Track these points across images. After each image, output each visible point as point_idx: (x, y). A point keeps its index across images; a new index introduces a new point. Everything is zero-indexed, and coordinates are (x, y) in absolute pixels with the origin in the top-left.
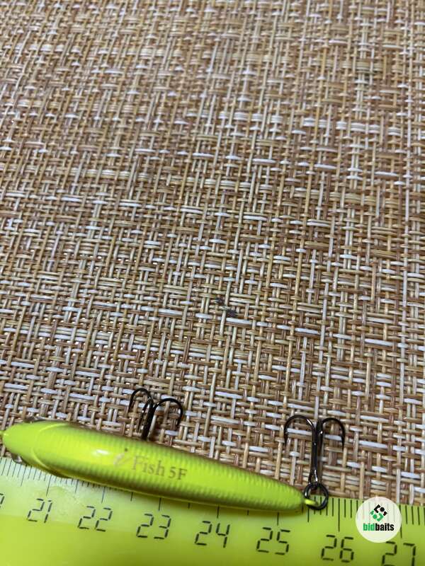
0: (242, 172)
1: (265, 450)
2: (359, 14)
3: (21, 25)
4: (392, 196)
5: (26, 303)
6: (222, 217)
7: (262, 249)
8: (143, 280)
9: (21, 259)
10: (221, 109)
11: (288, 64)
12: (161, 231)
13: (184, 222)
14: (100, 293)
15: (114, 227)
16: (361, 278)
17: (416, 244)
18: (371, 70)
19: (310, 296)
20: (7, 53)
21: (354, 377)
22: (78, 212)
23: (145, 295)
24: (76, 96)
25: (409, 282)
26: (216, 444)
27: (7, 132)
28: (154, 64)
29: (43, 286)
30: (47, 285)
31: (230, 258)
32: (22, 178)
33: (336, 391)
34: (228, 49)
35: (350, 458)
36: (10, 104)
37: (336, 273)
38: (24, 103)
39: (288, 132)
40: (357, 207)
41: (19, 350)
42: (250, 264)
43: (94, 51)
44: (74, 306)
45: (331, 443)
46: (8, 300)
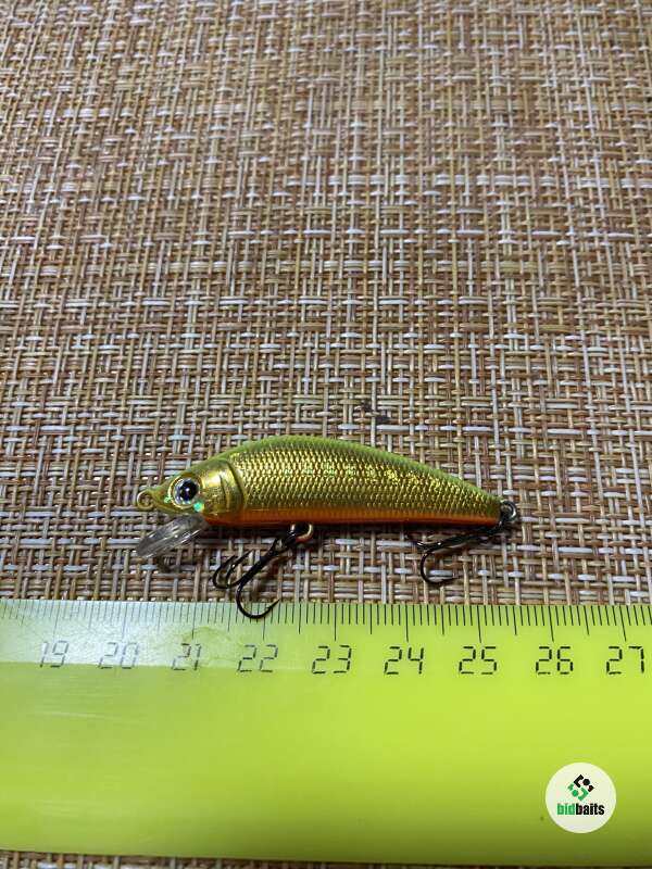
0: (369, 249)
1: (449, 573)
2: (485, 39)
3: (46, 86)
4: (555, 259)
5: (117, 437)
6: (352, 305)
7: (408, 339)
8: (265, 392)
9: (102, 383)
10: (330, 173)
11: (406, 110)
12: (279, 330)
13: (306, 317)
14: (214, 414)
15: (218, 332)
16: (533, 360)
17: (592, 313)
18: (510, 109)
19: (474, 388)
20: (34, 124)
21: (541, 475)
22: (167, 318)
23: (271, 410)
24: (138, 172)
25: (590, 358)
26: (387, 574)
27: (53, 226)
28: (234, 124)
29: (138, 415)
30: (142, 412)
31: (371, 354)
32: (85, 283)
33: (522, 494)
34: (327, 96)
35: (550, 569)
36: (50, 190)
37: (502, 358)
38: (68, 187)
39: (419, 194)
40: (516, 276)
41: (119, 497)
42: (396, 358)
43: (152, 112)
44: (184, 434)
45: (525, 555)
46: (93, 437)
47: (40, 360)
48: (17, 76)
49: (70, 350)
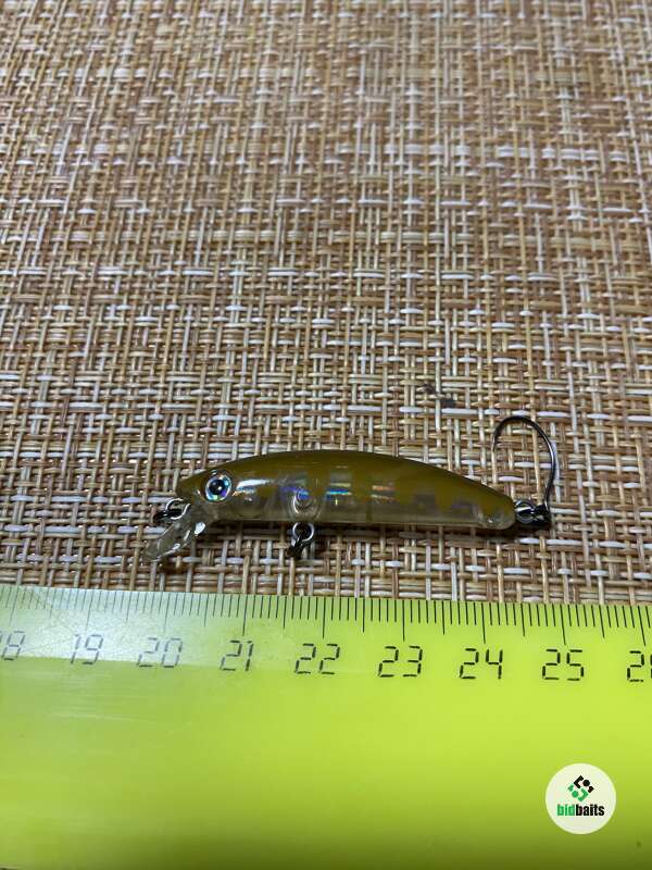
0: (430, 220)
1: (526, 571)
2: (546, 9)
3: (78, 44)
4: (629, 237)
5: (156, 416)
6: (412, 279)
7: (474, 316)
8: (318, 370)
9: (138, 358)
10: (385, 141)
11: (464, 80)
12: (332, 305)
13: (362, 291)
14: (262, 393)
15: (266, 306)
16: (610, 342)
18: (575, 81)
19: (548, 371)
20: (64, 83)
21: (624, 465)
22: (210, 289)
23: (325, 390)
24: (177, 135)
26: (458, 571)
27: (84, 190)
28: (281, 88)
29: (178, 392)
30: (183, 389)
32: (119, 249)
33: (604, 486)
34: (381, 63)
35: (636, 568)
36: (81, 152)
37: (578, 338)
38: (100, 148)
39: (482, 165)
40: (588, 253)
41: (157, 483)
42: (462, 337)
43: (192, 73)
44: (230, 414)
45: (609, 553)
46: (129, 415)
47: (69, 332)
48: (47, 32)
49: (103, 321)
